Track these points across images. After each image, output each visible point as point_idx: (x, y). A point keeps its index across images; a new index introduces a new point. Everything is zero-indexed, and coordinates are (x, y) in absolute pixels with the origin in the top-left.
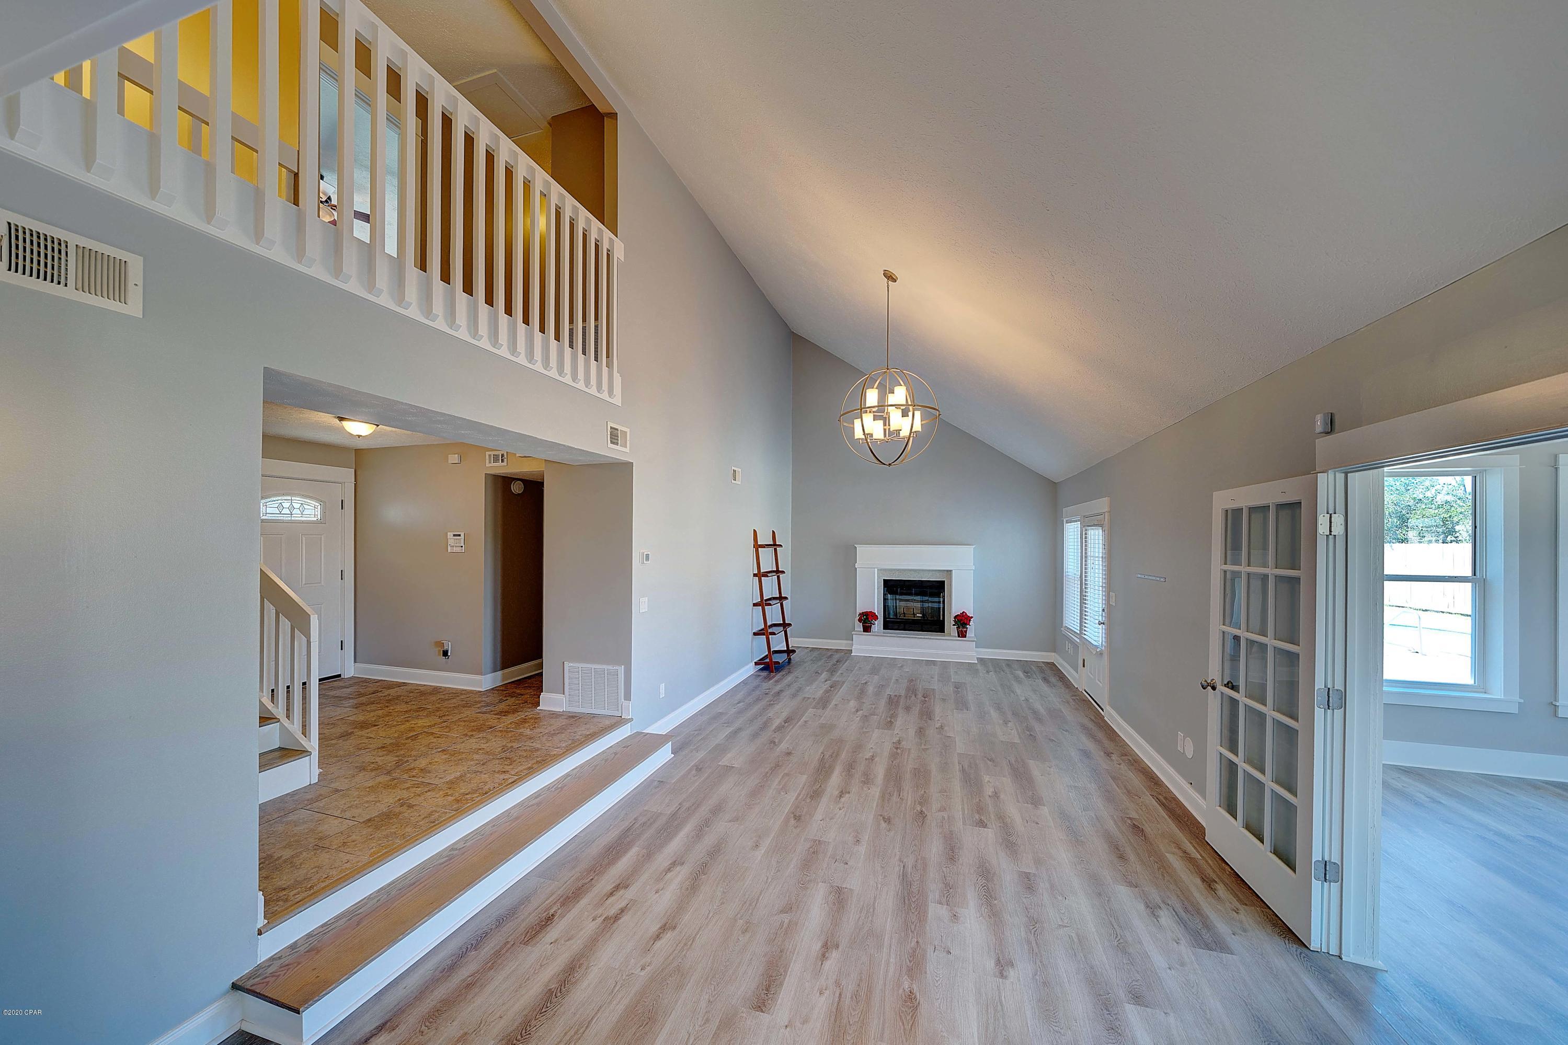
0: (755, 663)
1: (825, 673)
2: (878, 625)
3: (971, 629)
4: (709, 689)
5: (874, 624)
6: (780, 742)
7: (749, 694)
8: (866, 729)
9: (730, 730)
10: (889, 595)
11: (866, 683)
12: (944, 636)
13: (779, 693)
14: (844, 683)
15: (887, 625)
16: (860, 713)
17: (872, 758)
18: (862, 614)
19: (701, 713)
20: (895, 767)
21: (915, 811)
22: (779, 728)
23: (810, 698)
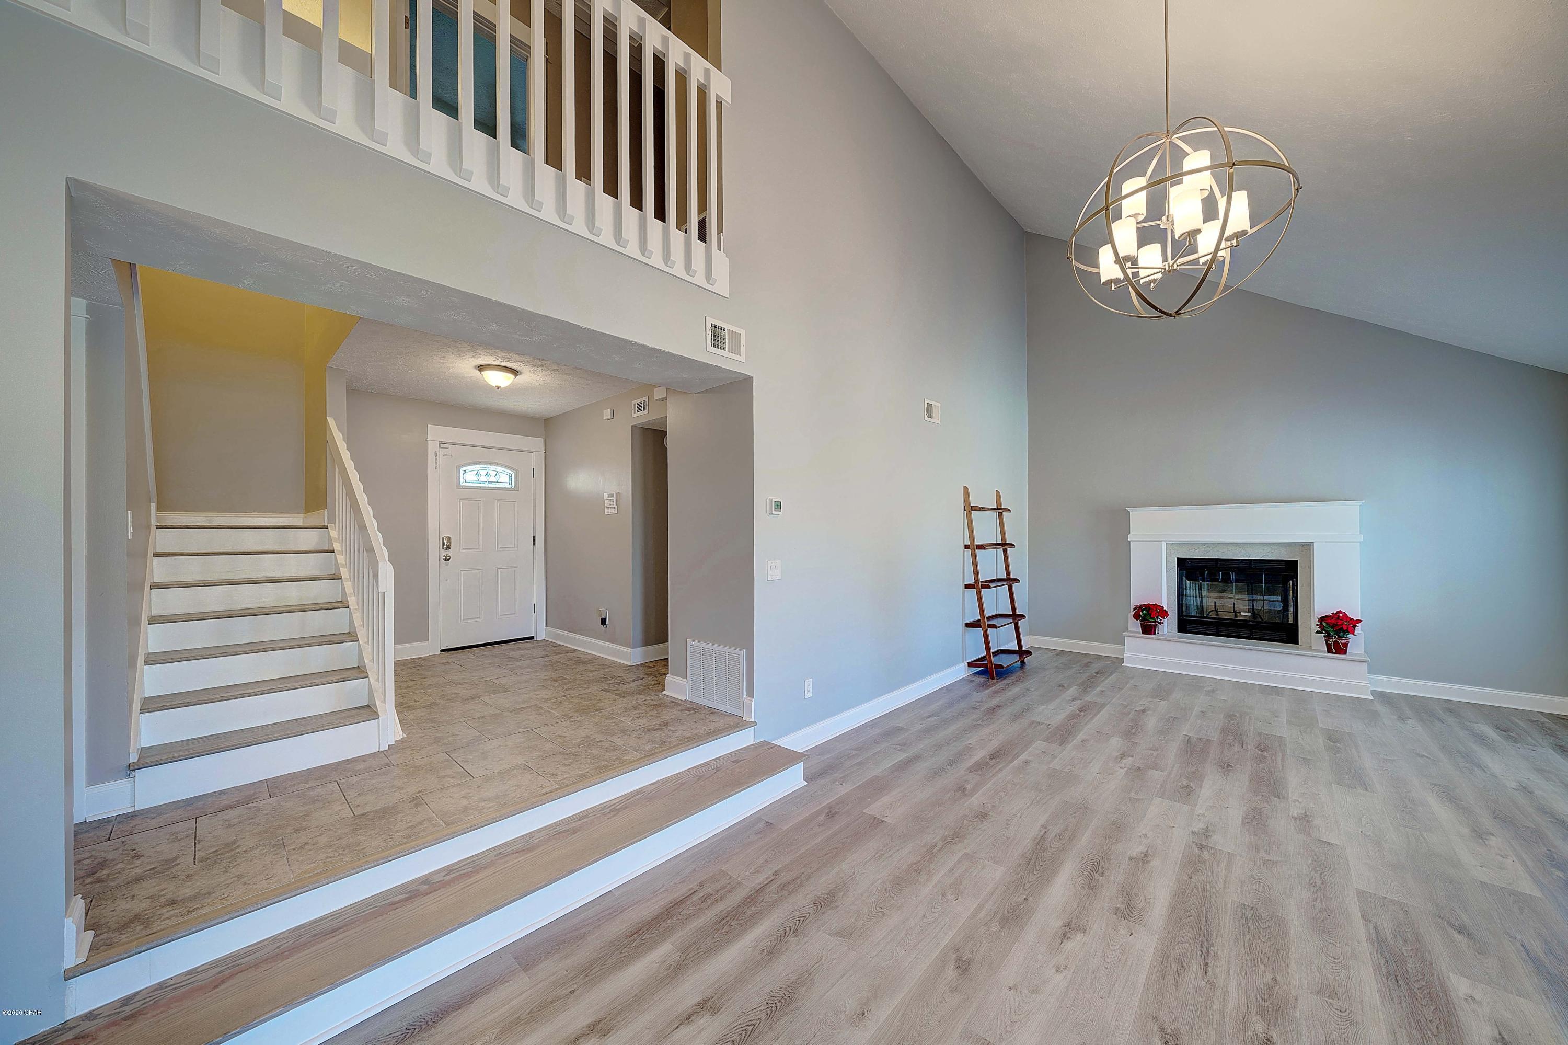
0: (968, 663)
1: (1074, 687)
2: (1168, 625)
3: (1357, 642)
4: (888, 692)
5: (1160, 623)
6: (974, 790)
7: (951, 705)
8: (1137, 793)
9: (903, 756)
10: (1188, 582)
11: (1143, 711)
12: (1298, 649)
13: (994, 710)
14: (1103, 706)
15: (1186, 625)
16: (1128, 761)
17: (1144, 859)
18: (1139, 608)
19: (872, 724)
20: (1195, 891)
21: (1250, 1033)
22: (979, 767)
23: (1042, 723)
